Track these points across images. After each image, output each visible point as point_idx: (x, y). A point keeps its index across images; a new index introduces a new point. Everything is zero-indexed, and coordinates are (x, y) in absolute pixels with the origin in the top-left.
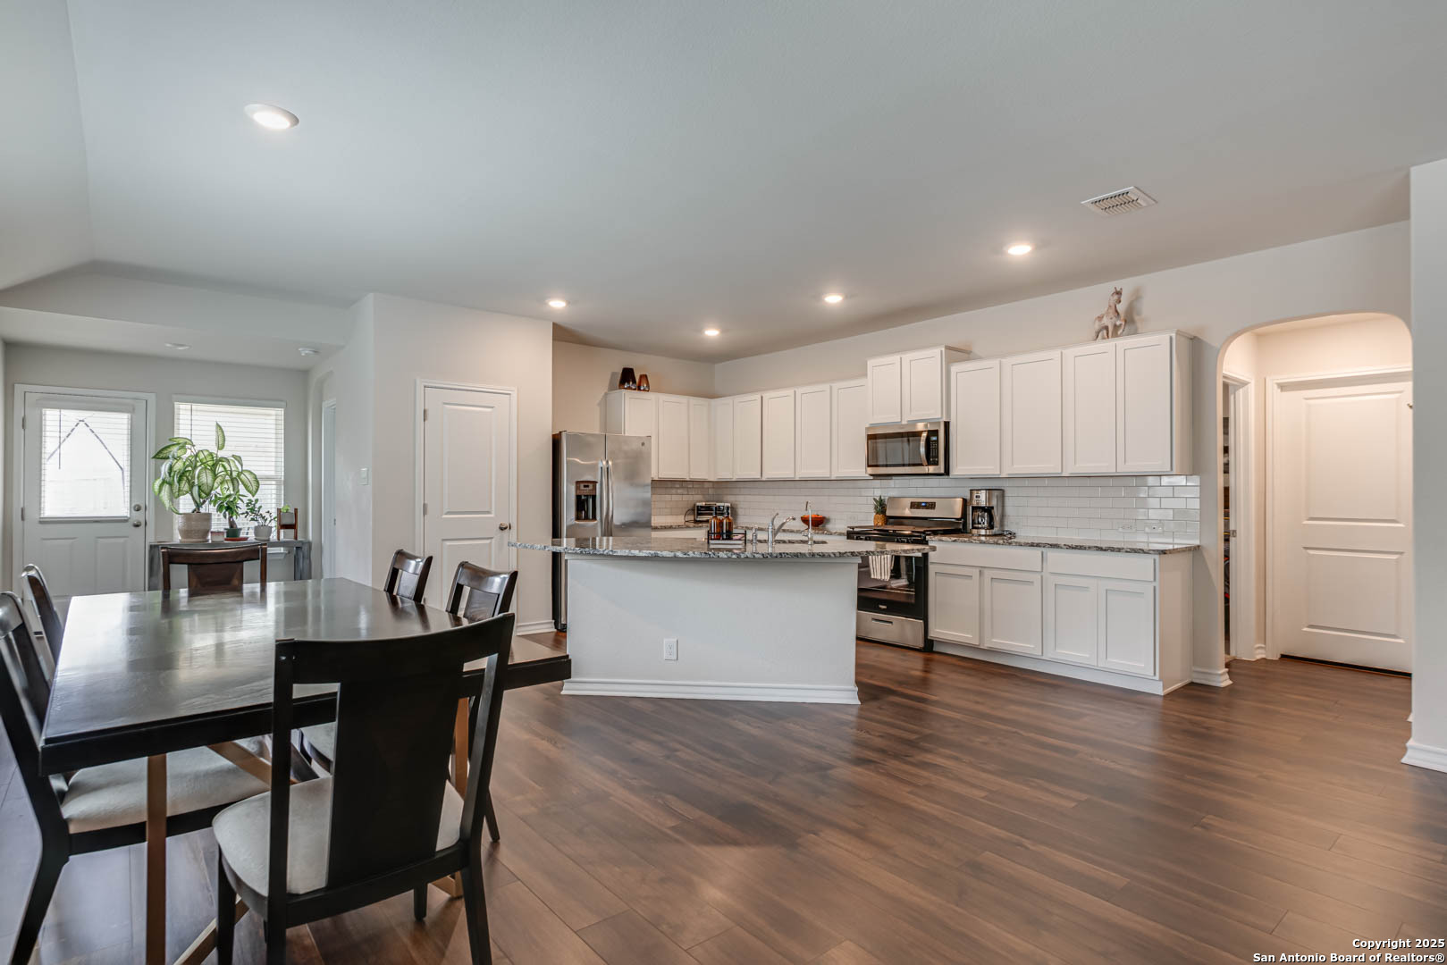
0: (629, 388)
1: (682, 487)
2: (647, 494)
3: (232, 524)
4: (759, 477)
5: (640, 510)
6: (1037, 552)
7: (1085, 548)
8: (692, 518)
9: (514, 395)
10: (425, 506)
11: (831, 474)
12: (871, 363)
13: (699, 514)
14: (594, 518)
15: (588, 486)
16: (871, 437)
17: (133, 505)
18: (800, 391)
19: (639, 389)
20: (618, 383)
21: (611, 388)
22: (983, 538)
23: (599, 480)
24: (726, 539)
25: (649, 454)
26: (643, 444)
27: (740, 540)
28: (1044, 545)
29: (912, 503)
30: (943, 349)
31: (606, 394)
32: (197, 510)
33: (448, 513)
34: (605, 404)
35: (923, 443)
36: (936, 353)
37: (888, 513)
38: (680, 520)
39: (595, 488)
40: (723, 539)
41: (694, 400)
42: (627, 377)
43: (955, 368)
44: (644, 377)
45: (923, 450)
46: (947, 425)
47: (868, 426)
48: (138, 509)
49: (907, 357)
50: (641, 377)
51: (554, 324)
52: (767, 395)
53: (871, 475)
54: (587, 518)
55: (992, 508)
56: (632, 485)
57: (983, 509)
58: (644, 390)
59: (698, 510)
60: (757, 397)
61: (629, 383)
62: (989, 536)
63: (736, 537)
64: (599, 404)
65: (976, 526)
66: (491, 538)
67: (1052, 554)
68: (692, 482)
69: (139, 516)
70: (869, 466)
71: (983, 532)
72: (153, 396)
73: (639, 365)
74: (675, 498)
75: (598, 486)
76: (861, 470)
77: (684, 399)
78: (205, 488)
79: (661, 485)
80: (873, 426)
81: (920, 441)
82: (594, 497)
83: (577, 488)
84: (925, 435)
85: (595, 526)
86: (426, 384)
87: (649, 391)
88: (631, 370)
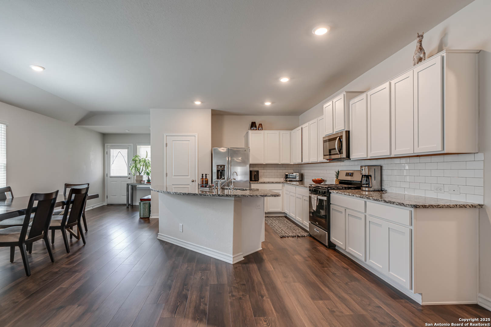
0: (253, 129)
3: (149, 178)
4: (301, 162)
9: (197, 136)
10: (166, 173)
11: (318, 160)
12: (324, 106)
15: (222, 167)
17: (129, 173)
18: (310, 123)
19: (259, 130)
20: (250, 128)
21: (248, 130)
23: (225, 164)
29: (346, 173)
30: (345, 93)
31: (246, 132)
32: (140, 175)
33: (174, 176)
34: (246, 135)
36: (343, 96)
37: (339, 178)
41: (282, 132)
42: (253, 125)
43: (351, 102)
44: (260, 125)
46: (348, 133)
47: (323, 136)
48: (130, 174)
49: (334, 100)
51: (212, 110)
52: (303, 126)
55: (370, 176)
57: (366, 177)
58: (260, 130)
60: (301, 128)
64: (244, 137)
66: (189, 185)
69: (130, 176)
70: (324, 155)
72: (132, 144)
73: (259, 120)
75: (225, 167)
77: (278, 132)
78: (138, 168)
82: (224, 171)
83: (217, 168)
84: (338, 139)
86: (167, 135)
87: (262, 130)
88: (255, 123)
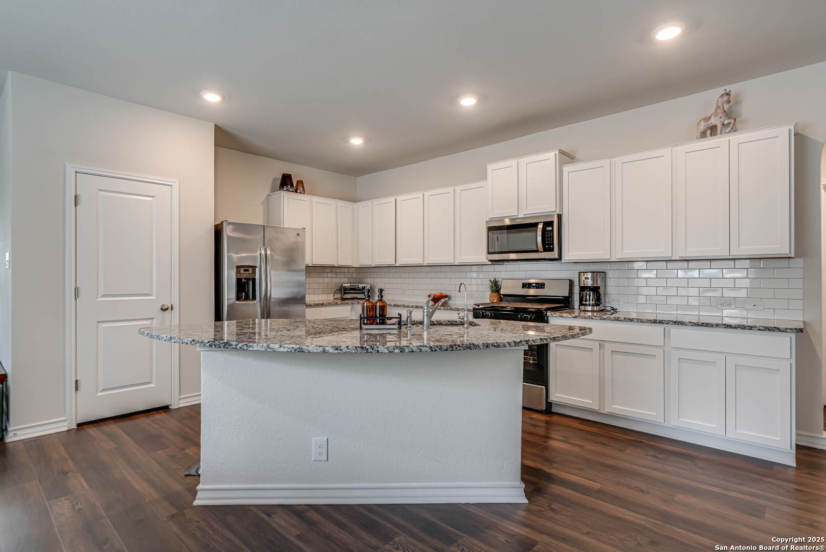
0: (288, 190)
1: (332, 272)
2: (302, 277)
4: (394, 263)
5: (295, 290)
6: (660, 328)
7: (712, 326)
8: (339, 296)
9: (176, 186)
10: (77, 290)
11: (454, 261)
12: (490, 167)
13: (345, 293)
14: (254, 298)
15: (248, 270)
16: (490, 229)
18: (427, 194)
19: (296, 192)
20: (279, 187)
21: (273, 190)
22: (590, 314)
23: (258, 265)
24: (380, 324)
25: (304, 244)
26: (298, 235)
27: (394, 324)
28: (668, 322)
29: (523, 283)
30: (557, 152)
31: (268, 195)
33: (104, 296)
34: (267, 204)
35: (539, 233)
36: (551, 156)
37: (502, 292)
38: (330, 298)
39: (254, 272)
40: (377, 324)
41: (341, 203)
42: (286, 181)
43: (567, 169)
44: (300, 183)
45: (539, 239)
46: (560, 217)
47: (488, 220)
49: (524, 160)
50: (298, 182)
51: (216, 126)
52: (399, 198)
53: (491, 261)
54: (247, 298)
55: (599, 288)
56: (289, 271)
57: (590, 289)
58: (300, 193)
59: (345, 290)
60: (392, 199)
61: (287, 187)
62: (596, 311)
63: (388, 322)
64: (262, 204)
65: (584, 303)
66: (153, 319)
67: (675, 330)
68: (340, 267)
70: (489, 253)
71: (589, 308)
73: (297, 172)
74: (326, 280)
75: (257, 270)
76: (483, 257)
77: (332, 202)
79: (314, 270)
80: (492, 220)
81: (536, 231)
82: (254, 280)
83: (238, 272)
84: (540, 226)
85: (255, 306)
86: (78, 170)
87: (304, 194)
88: (290, 176)
